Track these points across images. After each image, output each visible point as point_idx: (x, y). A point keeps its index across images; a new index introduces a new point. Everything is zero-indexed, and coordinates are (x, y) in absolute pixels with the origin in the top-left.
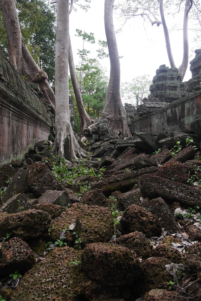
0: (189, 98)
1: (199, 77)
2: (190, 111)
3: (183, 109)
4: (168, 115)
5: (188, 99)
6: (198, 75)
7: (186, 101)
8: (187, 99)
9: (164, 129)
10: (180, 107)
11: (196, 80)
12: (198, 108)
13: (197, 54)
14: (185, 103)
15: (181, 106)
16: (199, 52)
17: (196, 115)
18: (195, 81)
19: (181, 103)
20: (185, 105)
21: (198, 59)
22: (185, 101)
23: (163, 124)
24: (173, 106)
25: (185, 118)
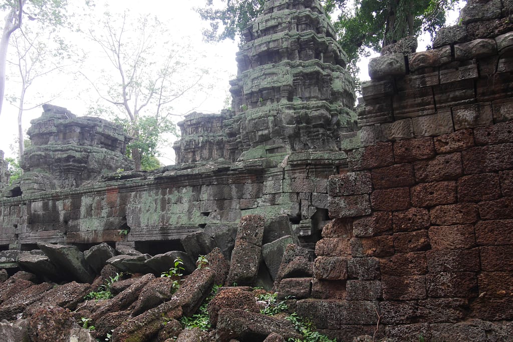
0: (92, 190)
1: (49, 148)
2: (92, 210)
3: (76, 206)
4: (33, 212)
5: (90, 190)
6: (46, 146)
7: (85, 193)
8: (88, 191)
9: (17, 236)
10: (68, 202)
11: (43, 154)
12: (111, 208)
13: (45, 111)
14: (82, 196)
15: (70, 200)
16: (50, 108)
17: (107, 217)
18: (40, 155)
19: (72, 194)
20: (81, 200)
21: (49, 121)
22: (82, 193)
23: (16, 226)
24: (50, 197)
25: (81, 221)
